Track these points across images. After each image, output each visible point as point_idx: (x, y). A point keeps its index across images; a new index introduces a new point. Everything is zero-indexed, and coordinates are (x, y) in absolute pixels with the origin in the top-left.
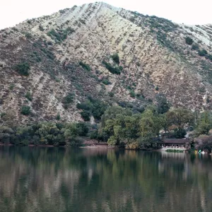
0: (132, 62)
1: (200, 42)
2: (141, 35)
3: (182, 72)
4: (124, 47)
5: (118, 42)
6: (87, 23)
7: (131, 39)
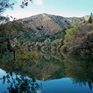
0: (46, 27)
1: (69, 21)
2: (50, 21)
3: (58, 29)
4: (45, 24)
5: (44, 23)
6: (38, 18)
7: (48, 22)
